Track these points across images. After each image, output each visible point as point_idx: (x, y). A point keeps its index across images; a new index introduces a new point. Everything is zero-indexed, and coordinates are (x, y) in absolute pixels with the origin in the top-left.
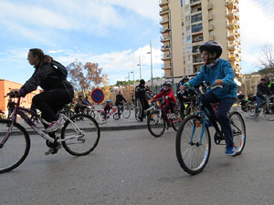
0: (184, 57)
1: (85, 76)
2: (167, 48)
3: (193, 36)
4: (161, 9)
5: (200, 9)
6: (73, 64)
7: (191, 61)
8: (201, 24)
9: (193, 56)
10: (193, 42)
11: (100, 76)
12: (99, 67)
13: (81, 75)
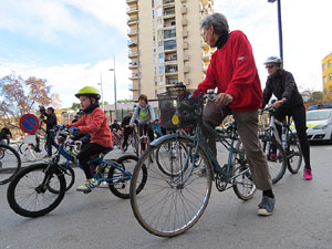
0: (155, 78)
1: (26, 95)
2: (135, 65)
3: (166, 54)
4: (129, 18)
5: (174, 24)
6: (8, 78)
7: (164, 83)
8: (175, 41)
9: (167, 77)
10: (166, 60)
11: (49, 96)
12: (47, 84)
13: (21, 93)
